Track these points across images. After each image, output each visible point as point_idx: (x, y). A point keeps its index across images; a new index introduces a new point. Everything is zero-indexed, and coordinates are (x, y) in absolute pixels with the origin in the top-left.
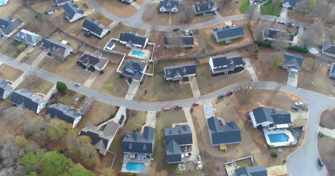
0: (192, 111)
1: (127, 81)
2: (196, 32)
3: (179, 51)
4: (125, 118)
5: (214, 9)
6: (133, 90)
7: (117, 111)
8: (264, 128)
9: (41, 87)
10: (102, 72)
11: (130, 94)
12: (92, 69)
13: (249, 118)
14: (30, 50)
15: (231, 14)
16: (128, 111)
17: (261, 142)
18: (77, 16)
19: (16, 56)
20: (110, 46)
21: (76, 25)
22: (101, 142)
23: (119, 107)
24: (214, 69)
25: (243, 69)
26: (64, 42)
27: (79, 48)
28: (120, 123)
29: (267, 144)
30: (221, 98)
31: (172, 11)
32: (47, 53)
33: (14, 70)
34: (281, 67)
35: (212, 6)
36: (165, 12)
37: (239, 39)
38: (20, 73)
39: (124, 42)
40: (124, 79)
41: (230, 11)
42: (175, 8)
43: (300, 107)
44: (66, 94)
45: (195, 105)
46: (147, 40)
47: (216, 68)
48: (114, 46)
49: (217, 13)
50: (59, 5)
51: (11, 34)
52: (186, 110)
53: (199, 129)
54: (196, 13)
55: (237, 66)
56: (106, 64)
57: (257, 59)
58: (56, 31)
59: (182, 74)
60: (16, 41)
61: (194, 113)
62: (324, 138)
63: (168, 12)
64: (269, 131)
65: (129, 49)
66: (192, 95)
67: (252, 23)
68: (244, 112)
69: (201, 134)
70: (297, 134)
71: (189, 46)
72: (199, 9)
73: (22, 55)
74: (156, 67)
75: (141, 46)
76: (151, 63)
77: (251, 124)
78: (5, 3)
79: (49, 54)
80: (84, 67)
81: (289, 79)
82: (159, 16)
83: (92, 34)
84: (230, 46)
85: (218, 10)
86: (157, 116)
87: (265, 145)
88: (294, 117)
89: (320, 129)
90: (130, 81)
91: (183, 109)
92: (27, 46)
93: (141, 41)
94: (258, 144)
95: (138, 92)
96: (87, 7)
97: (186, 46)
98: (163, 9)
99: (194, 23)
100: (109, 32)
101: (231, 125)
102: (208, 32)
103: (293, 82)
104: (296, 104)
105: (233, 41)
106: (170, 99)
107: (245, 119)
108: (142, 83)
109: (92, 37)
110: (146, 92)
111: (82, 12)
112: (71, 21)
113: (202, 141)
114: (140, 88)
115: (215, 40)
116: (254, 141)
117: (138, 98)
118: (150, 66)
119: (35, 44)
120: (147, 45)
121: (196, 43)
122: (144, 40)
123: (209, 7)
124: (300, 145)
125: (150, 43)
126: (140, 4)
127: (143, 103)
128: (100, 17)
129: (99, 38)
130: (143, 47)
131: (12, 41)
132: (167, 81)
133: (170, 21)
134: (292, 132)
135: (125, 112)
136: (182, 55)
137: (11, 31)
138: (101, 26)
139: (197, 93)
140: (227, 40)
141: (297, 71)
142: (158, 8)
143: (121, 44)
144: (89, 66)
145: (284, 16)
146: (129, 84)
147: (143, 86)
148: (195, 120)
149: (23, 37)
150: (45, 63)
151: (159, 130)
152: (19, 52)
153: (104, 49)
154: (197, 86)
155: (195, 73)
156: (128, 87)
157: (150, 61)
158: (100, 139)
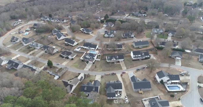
0: (121, 75)
1: (86, 63)
2: (124, 44)
3: (115, 50)
4: (83, 78)
5: (132, 36)
6: (89, 66)
7: (79, 75)
8: (164, 83)
9: (38, 65)
10: (72, 59)
11: (87, 68)
12: (67, 58)
13: (155, 79)
14: (36, 50)
15: (142, 38)
16: (85, 75)
17: (163, 89)
18: (62, 37)
19: (28, 53)
20: (78, 48)
21: (61, 41)
22: (69, 86)
23: (80, 73)
24: (134, 57)
25: (150, 58)
26: (54, 47)
27: (61, 50)
28: (80, 80)
29: (167, 90)
30: (138, 70)
31: (111, 36)
32: (45, 51)
33: (26, 58)
34: (170, 57)
35: (131, 34)
36: (107, 37)
37: (147, 46)
38: (29, 59)
39: (85, 47)
40: (84, 62)
41: (141, 37)
42: (112, 35)
43: (185, 74)
44: (51, 67)
45: (124, 73)
46: (97, 47)
47: (134, 56)
48: (80, 49)
49: (134, 37)
50: (54, 34)
51: (28, 44)
52: (119, 75)
53: (126, 84)
54: (123, 37)
55: (146, 57)
56: (75, 56)
57: (157, 54)
58: (51, 43)
59: (116, 59)
60: (30, 47)
61: (123, 77)
62: (202, 88)
63: (109, 37)
64: (168, 84)
65: (88, 50)
66: (122, 69)
67: (153, 41)
68: (152, 76)
69: (127, 86)
70: (185, 86)
71: (120, 49)
72: (125, 35)
73: (31, 52)
74: (102, 57)
75: (94, 49)
76: (100, 55)
77: (157, 81)
78: (27, 34)
79: (46, 52)
80: (63, 57)
81: (176, 62)
82: (104, 38)
83: (69, 45)
84: (142, 49)
85: (134, 36)
86: (101, 78)
87: (166, 91)
88: (182, 78)
89: (198, 84)
90: (87, 62)
91: (117, 74)
92: (35, 49)
93: (94, 46)
94: (161, 91)
95: (91, 67)
96: (68, 35)
97: (118, 49)
98: (106, 35)
99: (123, 41)
100: (78, 44)
101: (144, 80)
102: (130, 44)
103: (179, 64)
104: (182, 72)
105: (143, 47)
106: (109, 70)
107: (153, 79)
108: (94, 63)
109: (69, 46)
110: (96, 67)
111: (65, 36)
112: (59, 39)
113: (128, 89)
114: (93, 66)
115: (134, 47)
116: (159, 89)
117: (91, 70)
118: (99, 57)
119: (39, 48)
120: (97, 49)
121: (123, 48)
122: (96, 46)
123: (130, 34)
124: (187, 91)
125: (99, 48)
126: (95, 34)
127: (94, 72)
128: (74, 38)
129: (73, 46)
130: (95, 49)
131: (27, 47)
132: (108, 63)
133: (110, 40)
134: (181, 85)
135: (84, 75)
136: (116, 52)
137: (28, 43)
138: (74, 40)
139: (124, 68)
140: (140, 46)
141: (180, 58)
142: (104, 35)
143: (84, 48)
144: (66, 57)
145: (169, 39)
146: (87, 64)
147: (94, 65)
148: (123, 80)
149: (34, 44)
150: (42, 56)
151: (103, 84)
152: (30, 51)
153: (75, 50)
154: (124, 65)
155: (123, 59)
156: (86, 65)
157: (99, 54)
158: (69, 84)
